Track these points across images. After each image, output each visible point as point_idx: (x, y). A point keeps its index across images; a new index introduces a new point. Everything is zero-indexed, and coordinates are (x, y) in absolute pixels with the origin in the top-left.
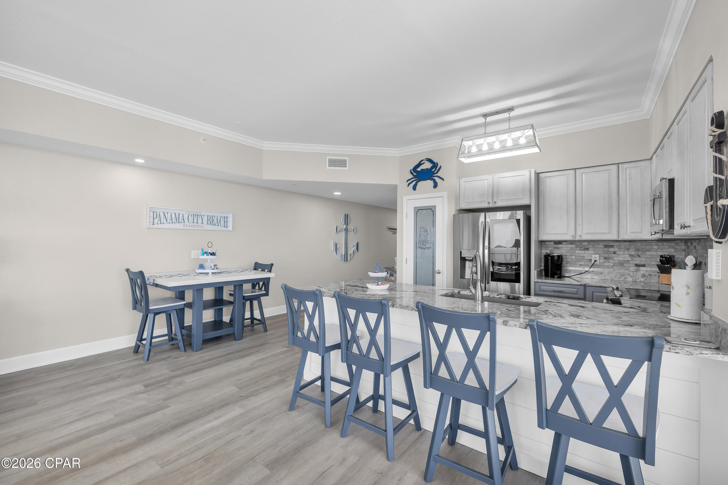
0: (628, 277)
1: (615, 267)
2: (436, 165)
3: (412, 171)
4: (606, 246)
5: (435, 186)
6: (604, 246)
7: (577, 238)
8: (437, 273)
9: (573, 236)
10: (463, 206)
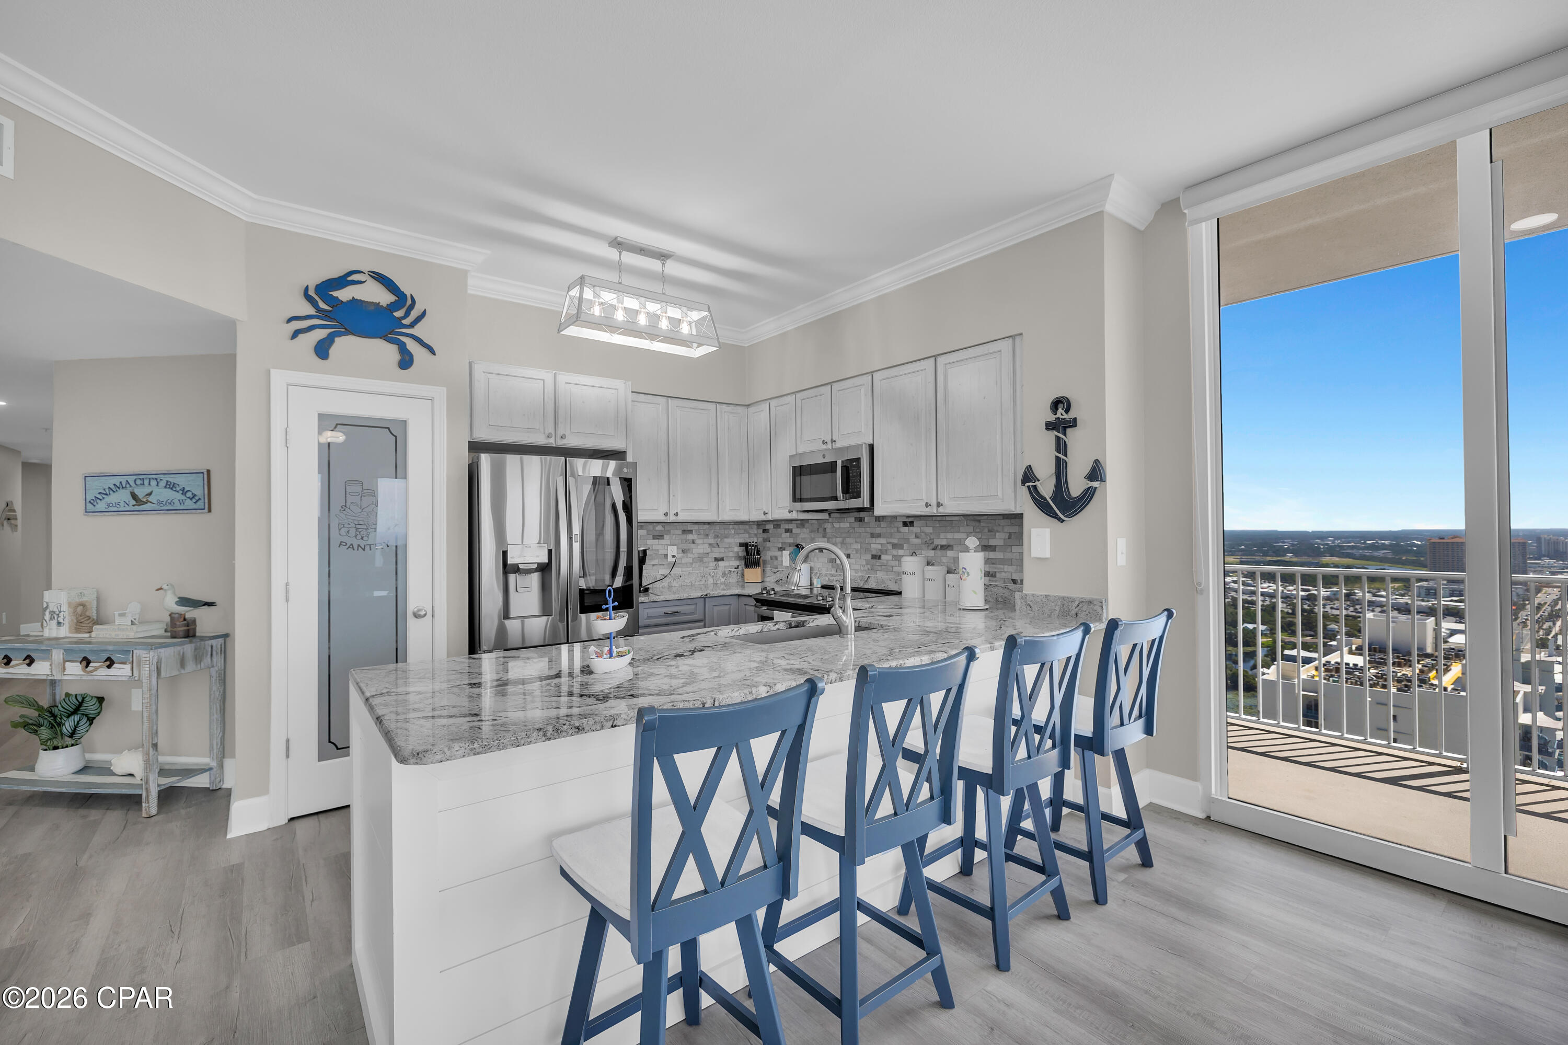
0: (709, 578)
1: (694, 565)
2: (409, 302)
3: (311, 293)
4: (684, 532)
5: (406, 361)
6: (682, 530)
7: (672, 518)
8: (416, 615)
9: (666, 514)
10: (484, 435)
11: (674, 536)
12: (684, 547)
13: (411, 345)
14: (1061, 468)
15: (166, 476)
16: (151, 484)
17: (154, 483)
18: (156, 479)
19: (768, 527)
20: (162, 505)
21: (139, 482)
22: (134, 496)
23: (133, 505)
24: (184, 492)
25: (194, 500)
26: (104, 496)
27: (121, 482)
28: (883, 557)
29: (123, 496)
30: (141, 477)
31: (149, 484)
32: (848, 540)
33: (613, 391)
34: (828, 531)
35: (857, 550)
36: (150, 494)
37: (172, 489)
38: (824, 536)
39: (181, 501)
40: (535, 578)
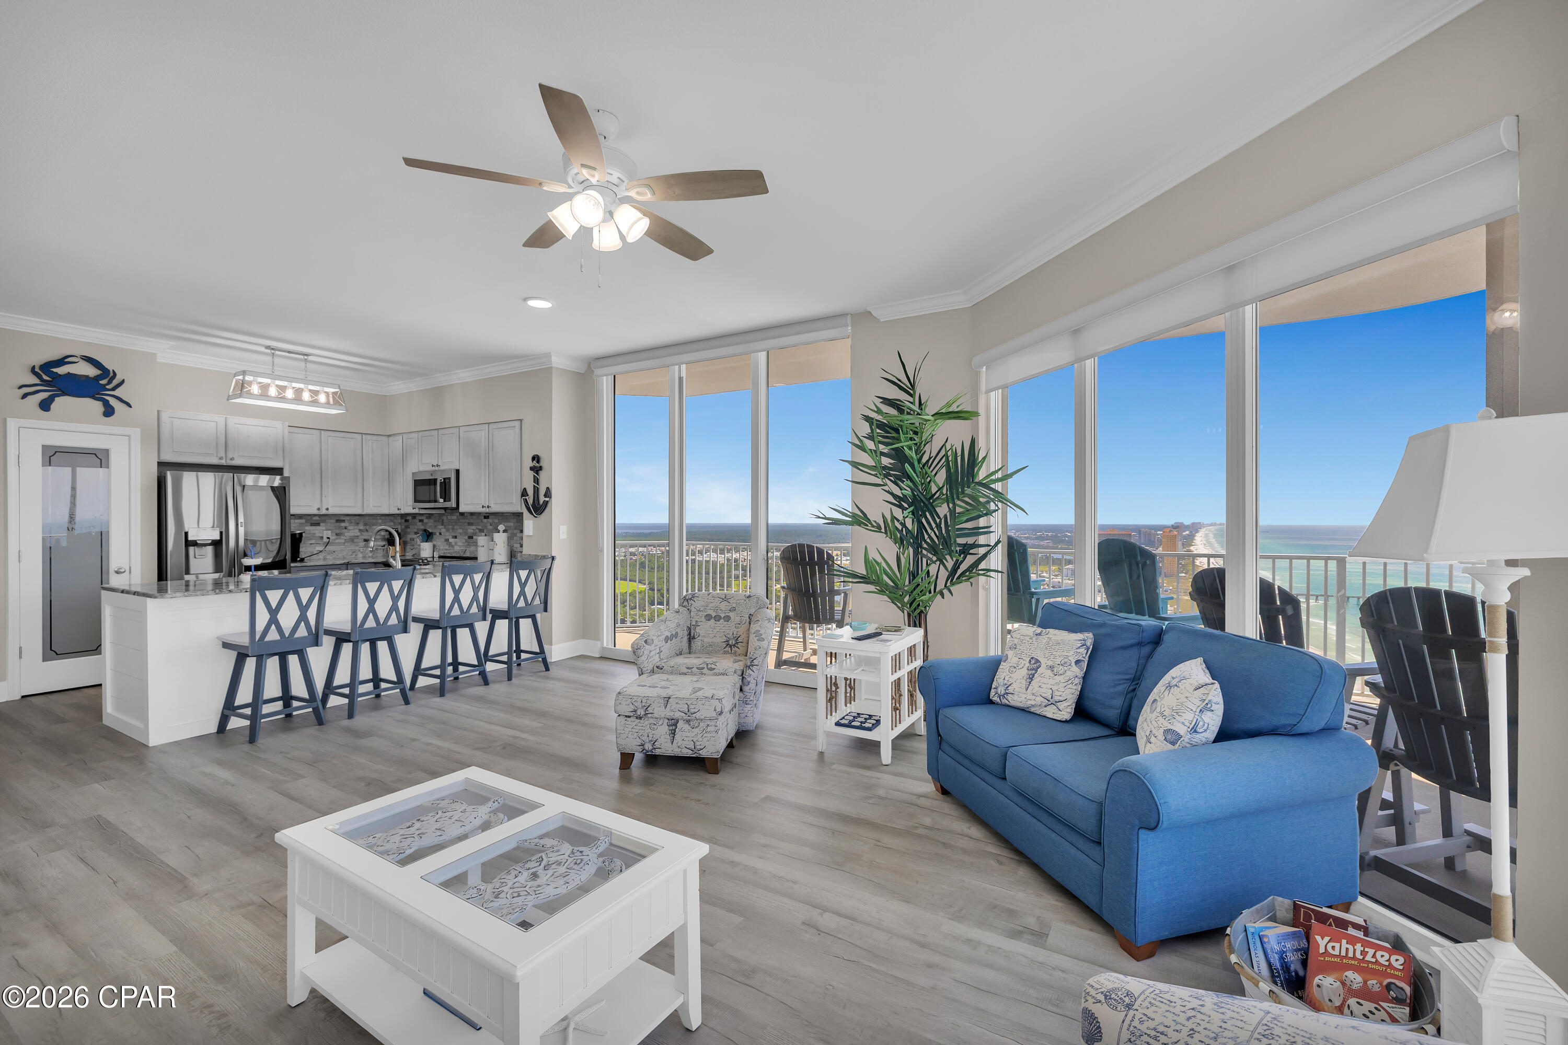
0: (359, 553)
1: (346, 544)
2: (112, 374)
3: (37, 371)
4: (338, 521)
5: (109, 411)
6: (336, 521)
7: (324, 512)
8: (117, 572)
9: (319, 509)
10: (168, 457)
11: (329, 524)
12: (338, 532)
13: (113, 402)
14: (536, 490)
19: (408, 518)
28: (474, 537)
32: (456, 527)
33: (273, 429)
34: (445, 521)
35: (460, 533)
38: (442, 525)
40: (210, 550)
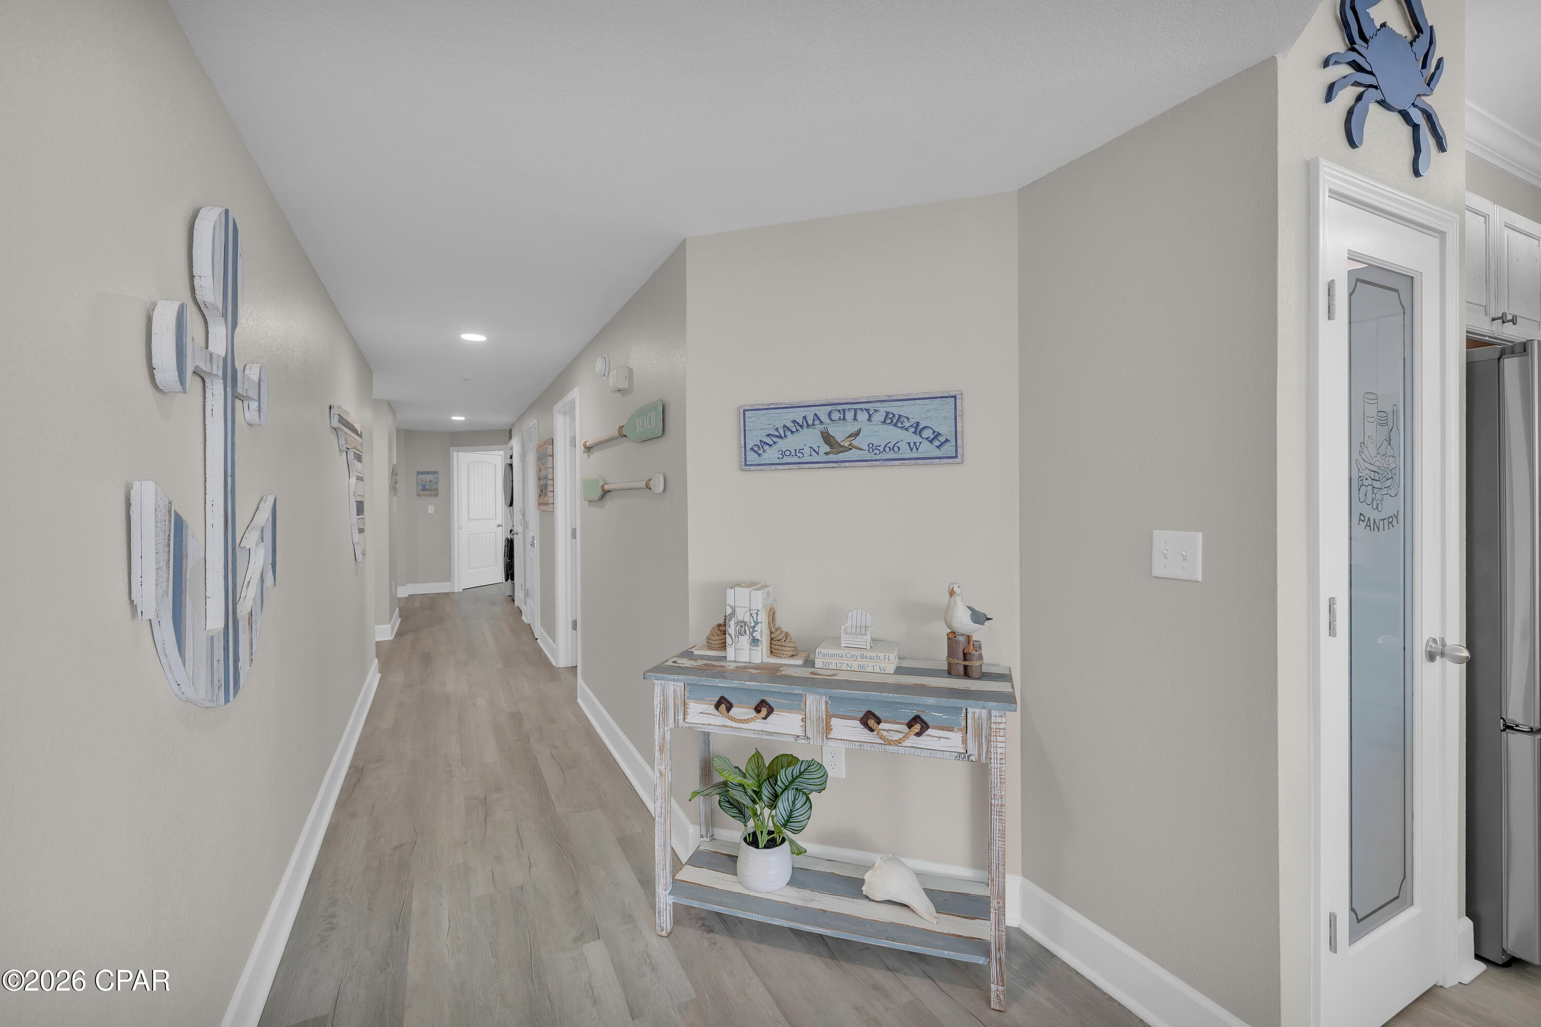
8: (1429, 656)
15: (885, 404)
16: (858, 417)
17: (863, 416)
18: (867, 410)
20: (877, 452)
21: (835, 416)
22: (827, 438)
23: (826, 454)
24: (918, 429)
25: (937, 443)
26: (775, 440)
27: (805, 418)
29: (810, 438)
30: (840, 407)
31: (855, 419)
36: (857, 434)
37: (895, 425)
39: (912, 445)
